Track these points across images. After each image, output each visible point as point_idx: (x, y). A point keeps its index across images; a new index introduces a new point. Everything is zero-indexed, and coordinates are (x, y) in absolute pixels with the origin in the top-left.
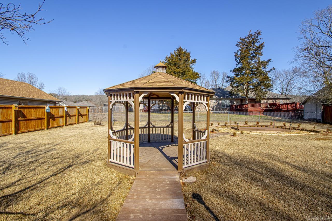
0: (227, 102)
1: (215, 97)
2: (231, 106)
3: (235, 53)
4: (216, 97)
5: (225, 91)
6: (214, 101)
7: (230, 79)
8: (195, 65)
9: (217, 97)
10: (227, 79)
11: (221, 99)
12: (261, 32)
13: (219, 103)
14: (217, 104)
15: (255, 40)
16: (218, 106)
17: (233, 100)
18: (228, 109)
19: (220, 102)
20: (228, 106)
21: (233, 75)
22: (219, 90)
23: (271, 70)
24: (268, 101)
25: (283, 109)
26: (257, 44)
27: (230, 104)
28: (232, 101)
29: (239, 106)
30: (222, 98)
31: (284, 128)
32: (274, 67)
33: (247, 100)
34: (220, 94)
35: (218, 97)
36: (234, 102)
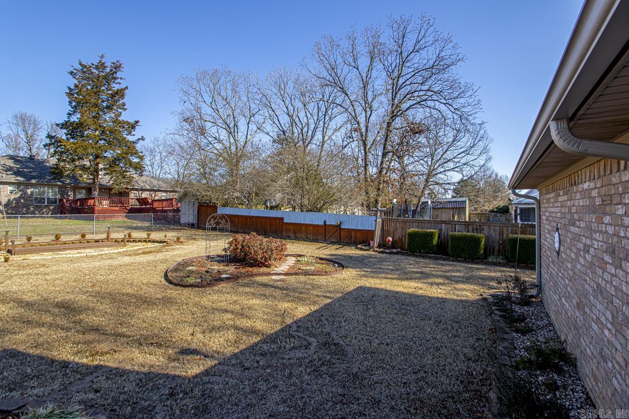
0: (50, 193)
1: (13, 179)
2: (61, 200)
3: (69, 88)
4: (17, 180)
5: (47, 166)
6: (10, 188)
7: (53, 141)
9: (19, 178)
10: (48, 141)
11: (32, 185)
12: (122, 66)
13: (26, 193)
14: (18, 195)
15: (110, 77)
16: (22, 201)
17: (66, 188)
18: (52, 208)
19: (29, 191)
20: (52, 202)
21: (62, 134)
22: (29, 162)
23: (138, 140)
24: (142, 194)
25: (157, 209)
26: (116, 87)
27: (58, 197)
28: (63, 189)
29: (79, 202)
30: (34, 181)
31: (120, 241)
32: (142, 136)
33: (94, 190)
34: (30, 172)
35: (22, 179)
36: (70, 193)
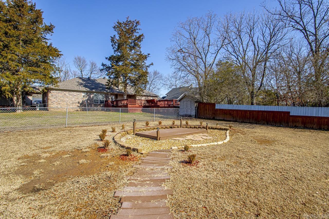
0: (101, 97)
1: (85, 89)
2: (106, 101)
3: (111, 37)
4: (86, 90)
6: (83, 94)
7: (105, 68)
8: (51, 35)
9: (87, 89)
10: (102, 67)
11: (93, 93)
12: (139, 22)
13: (90, 97)
14: (87, 98)
15: (133, 31)
16: (89, 101)
17: (108, 94)
18: (102, 105)
19: (92, 96)
20: (102, 102)
21: (108, 63)
22: (88, 80)
23: (150, 65)
24: (142, 98)
25: (160, 106)
26: (136, 35)
27: (105, 99)
28: (107, 95)
29: (115, 102)
30: (94, 91)
32: (152, 63)
33: (125, 95)
34: (91, 86)
35: (89, 89)
36: (110, 98)
